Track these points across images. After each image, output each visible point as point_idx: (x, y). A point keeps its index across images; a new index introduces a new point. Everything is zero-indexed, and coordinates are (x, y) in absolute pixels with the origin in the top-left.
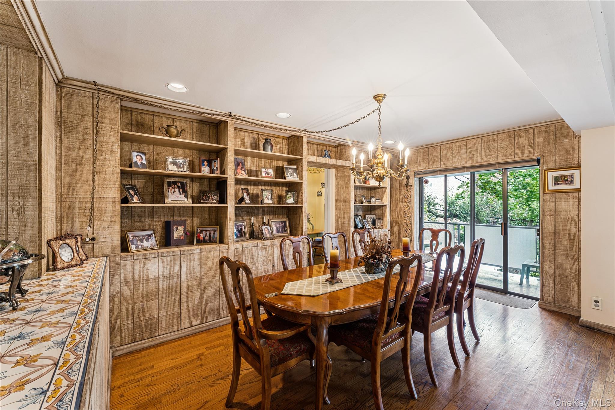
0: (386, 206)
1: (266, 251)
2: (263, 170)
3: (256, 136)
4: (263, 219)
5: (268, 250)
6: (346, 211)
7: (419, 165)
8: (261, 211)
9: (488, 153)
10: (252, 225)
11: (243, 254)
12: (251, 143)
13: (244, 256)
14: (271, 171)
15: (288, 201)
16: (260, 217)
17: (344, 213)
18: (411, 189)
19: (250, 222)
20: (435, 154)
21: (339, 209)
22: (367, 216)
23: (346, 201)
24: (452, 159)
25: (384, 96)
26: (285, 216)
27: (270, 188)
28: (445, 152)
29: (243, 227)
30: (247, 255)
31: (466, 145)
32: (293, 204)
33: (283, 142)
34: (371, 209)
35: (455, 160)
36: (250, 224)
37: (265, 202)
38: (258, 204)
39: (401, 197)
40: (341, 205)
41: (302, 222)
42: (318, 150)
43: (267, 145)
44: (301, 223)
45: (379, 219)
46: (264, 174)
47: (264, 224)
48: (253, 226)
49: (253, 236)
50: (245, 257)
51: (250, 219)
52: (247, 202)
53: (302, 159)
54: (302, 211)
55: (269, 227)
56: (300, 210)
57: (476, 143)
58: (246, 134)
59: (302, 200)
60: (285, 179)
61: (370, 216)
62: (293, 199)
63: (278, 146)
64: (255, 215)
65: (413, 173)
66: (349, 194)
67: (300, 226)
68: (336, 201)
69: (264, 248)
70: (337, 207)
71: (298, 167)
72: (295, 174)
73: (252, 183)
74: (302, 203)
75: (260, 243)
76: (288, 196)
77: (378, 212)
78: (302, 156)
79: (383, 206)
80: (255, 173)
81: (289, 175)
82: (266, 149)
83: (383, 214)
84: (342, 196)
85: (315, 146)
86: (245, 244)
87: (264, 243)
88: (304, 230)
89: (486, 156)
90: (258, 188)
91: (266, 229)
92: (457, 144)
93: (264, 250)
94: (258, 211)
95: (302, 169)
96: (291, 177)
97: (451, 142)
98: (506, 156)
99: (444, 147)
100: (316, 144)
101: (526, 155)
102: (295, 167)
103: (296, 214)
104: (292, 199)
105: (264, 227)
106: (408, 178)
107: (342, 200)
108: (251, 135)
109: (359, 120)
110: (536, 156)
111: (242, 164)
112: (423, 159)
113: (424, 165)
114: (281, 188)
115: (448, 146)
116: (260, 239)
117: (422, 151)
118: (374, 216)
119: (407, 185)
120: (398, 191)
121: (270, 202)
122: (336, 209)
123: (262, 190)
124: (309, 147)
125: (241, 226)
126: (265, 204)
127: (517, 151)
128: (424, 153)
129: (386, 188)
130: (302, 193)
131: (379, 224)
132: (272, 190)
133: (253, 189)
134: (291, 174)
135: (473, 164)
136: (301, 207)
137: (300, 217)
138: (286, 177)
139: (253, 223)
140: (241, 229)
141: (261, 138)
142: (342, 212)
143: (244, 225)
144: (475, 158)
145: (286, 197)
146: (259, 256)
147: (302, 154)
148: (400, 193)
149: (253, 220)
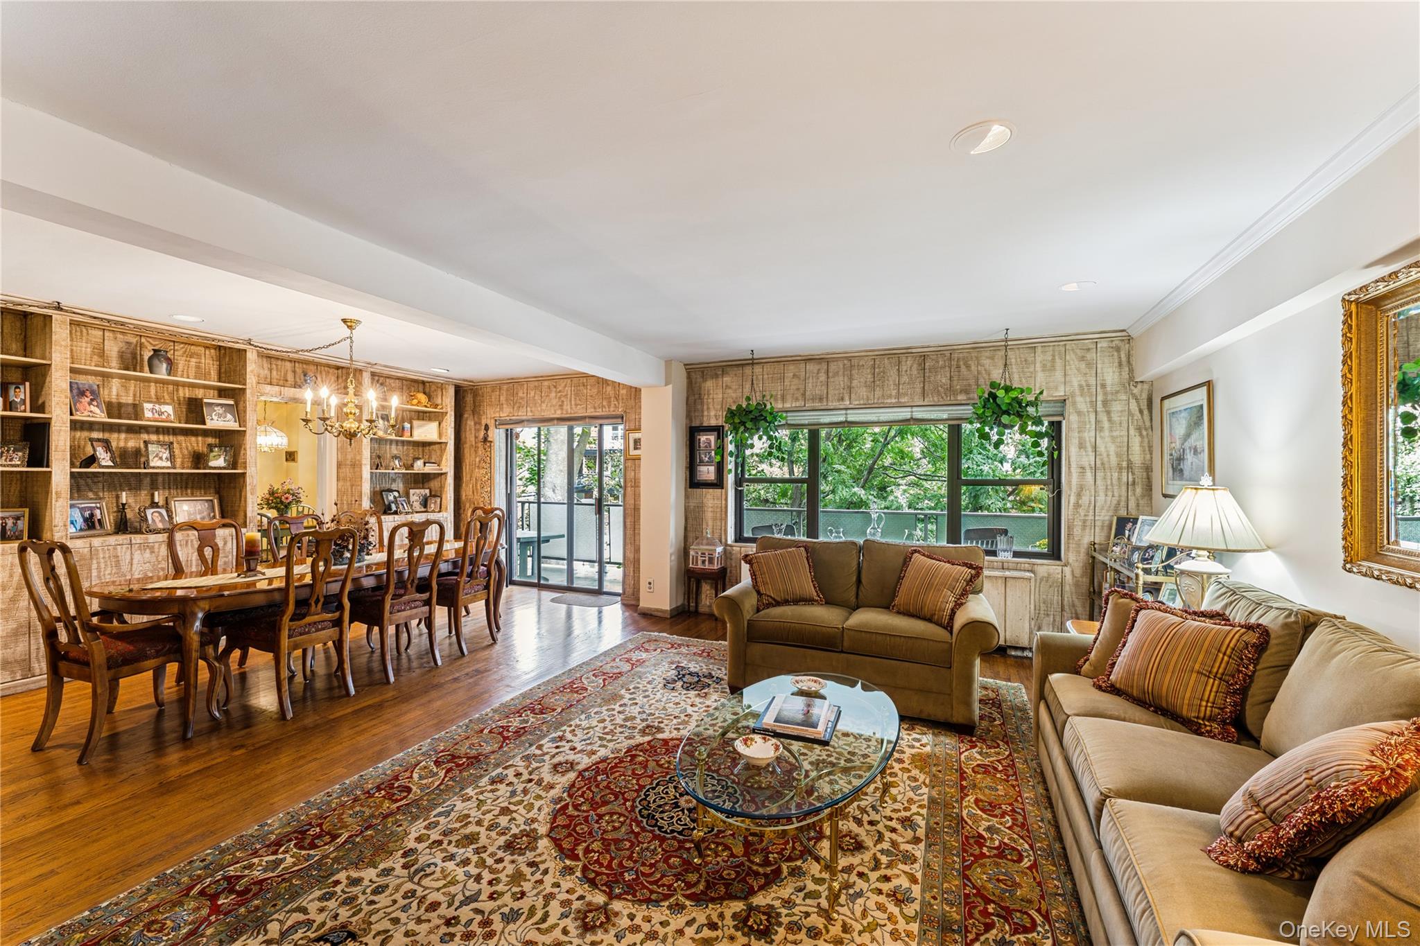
0: (445, 474)
1: (152, 552)
2: (147, 406)
3: (134, 340)
4: (153, 495)
5: (156, 550)
6: (356, 481)
7: (501, 409)
8: (147, 480)
9: (578, 402)
10: (122, 508)
11: (91, 559)
12: (121, 355)
13: (95, 562)
14: (168, 409)
15: (212, 464)
16: (144, 493)
17: (352, 486)
18: (490, 446)
19: (117, 503)
20: (521, 394)
21: (345, 479)
22: (412, 491)
23: (356, 465)
24: (541, 405)
25: (358, 322)
26: (212, 491)
27: (167, 438)
28: (532, 393)
29: (98, 512)
30: (102, 561)
31: (555, 387)
32: (224, 468)
33: (207, 352)
34: (422, 480)
35: (544, 406)
36: (118, 506)
37: (152, 464)
38: (140, 468)
39: (477, 460)
40: (347, 471)
41: (245, 501)
42: (294, 372)
43: (156, 362)
44: (243, 502)
45: (435, 496)
46: (148, 414)
47: (154, 505)
48: (124, 508)
49: (123, 526)
50: (98, 563)
51: (118, 497)
52: (103, 463)
53: (245, 389)
54: (244, 481)
55: (164, 512)
56: (242, 480)
57: (565, 386)
58: (107, 334)
59: (245, 463)
60: (204, 423)
61: (418, 491)
62: (225, 460)
63: (193, 360)
64: (130, 489)
65: (493, 421)
66: (360, 452)
67: (242, 508)
68: (339, 465)
69: (144, 547)
70: (341, 475)
71: (237, 404)
72: (229, 416)
73: (124, 428)
74: (245, 468)
75: (137, 539)
76: (212, 454)
77: (434, 484)
78: (245, 384)
79: (442, 474)
80: (130, 409)
81: (215, 418)
82: (155, 369)
83: (442, 487)
84: (349, 457)
85: (288, 365)
86: (97, 542)
87: (147, 539)
88: (249, 514)
89: (576, 405)
90: (140, 439)
91: (156, 514)
92: (546, 383)
93: (148, 551)
94: (140, 481)
95: (245, 407)
96: (218, 420)
97: (540, 379)
98: (595, 408)
99: (532, 385)
100: (290, 361)
101: (612, 409)
102: (232, 402)
103: (235, 488)
104: (222, 459)
105: (149, 512)
106: (487, 427)
107: (348, 462)
108: (119, 336)
109: (328, 346)
110: (620, 411)
111: (93, 392)
112: (507, 400)
113: (508, 410)
114: (200, 438)
115: (536, 384)
116: (138, 531)
117: (505, 387)
118: (427, 491)
119: (485, 440)
120: (473, 450)
121: (169, 464)
122: (338, 480)
123: (146, 443)
124: (274, 366)
125: (91, 509)
126: (154, 468)
127: (605, 403)
128: (507, 390)
129: (446, 443)
130: (245, 449)
131: (432, 506)
132: (172, 443)
133: (126, 439)
134: (220, 416)
135: (564, 416)
136: (244, 474)
137: (241, 491)
138: (208, 421)
139: (124, 505)
140: (92, 515)
141: (146, 343)
142: (348, 484)
143: (100, 508)
144: (565, 407)
145: (207, 455)
146: (135, 561)
147: (245, 380)
148: (476, 452)
149: (124, 497)
